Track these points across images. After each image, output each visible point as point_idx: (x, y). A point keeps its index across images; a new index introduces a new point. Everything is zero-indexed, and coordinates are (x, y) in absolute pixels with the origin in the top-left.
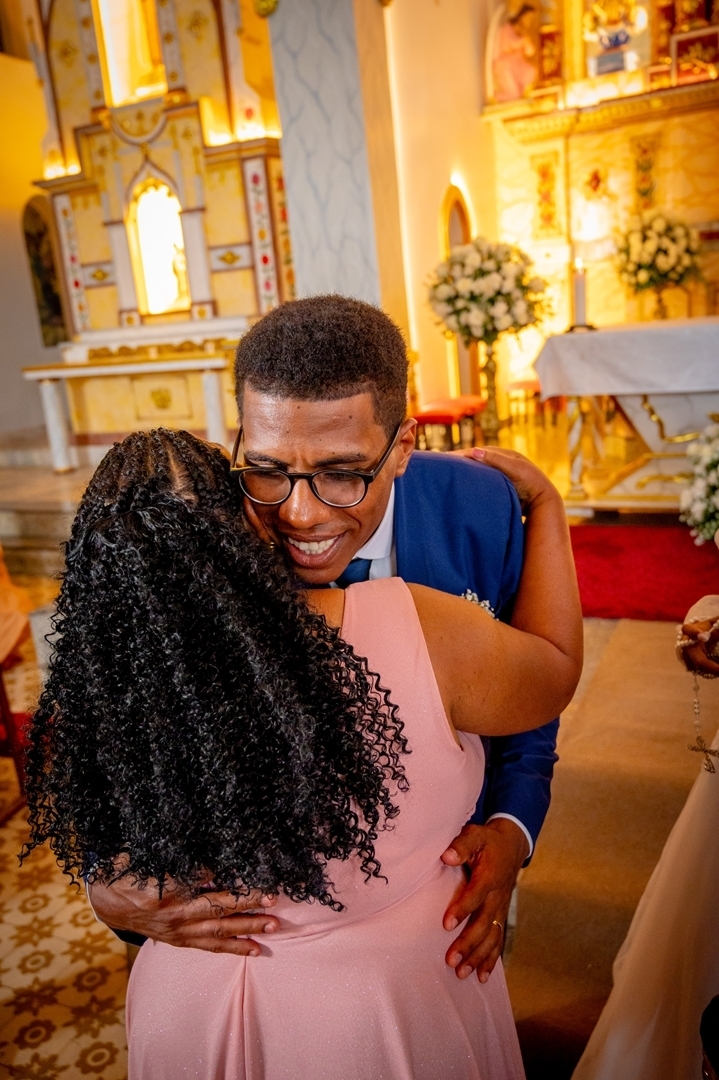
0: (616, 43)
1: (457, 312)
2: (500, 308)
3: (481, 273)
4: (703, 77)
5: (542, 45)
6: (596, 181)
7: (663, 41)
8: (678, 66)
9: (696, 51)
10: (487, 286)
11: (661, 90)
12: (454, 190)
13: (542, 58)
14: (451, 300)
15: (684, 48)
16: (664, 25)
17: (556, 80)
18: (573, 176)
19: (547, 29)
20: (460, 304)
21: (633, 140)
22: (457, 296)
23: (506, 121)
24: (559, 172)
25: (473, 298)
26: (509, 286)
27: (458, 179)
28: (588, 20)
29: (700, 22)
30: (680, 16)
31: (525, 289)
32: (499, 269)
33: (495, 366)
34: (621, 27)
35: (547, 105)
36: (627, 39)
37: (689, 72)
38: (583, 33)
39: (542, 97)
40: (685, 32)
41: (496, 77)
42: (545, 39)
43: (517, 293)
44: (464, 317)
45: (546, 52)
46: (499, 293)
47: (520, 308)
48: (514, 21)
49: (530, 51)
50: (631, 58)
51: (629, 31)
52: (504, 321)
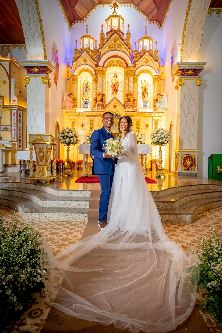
0: (86, 103)
1: (64, 139)
2: (72, 139)
3: (68, 133)
4: (101, 111)
5: (73, 101)
6: (82, 125)
7: (95, 104)
8: (97, 108)
9: (100, 106)
10: (70, 135)
11: (94, 112)
12: (57, 121)
13: (73, 103)
14: (63, 137)
15: (98, 106)
16: (95, 102)
17: (76, 107)
18: (78, 124)
19: (74, 98)
20: (65, 137)
21: (89, 119)
22: (64, 136)
23: (66, 112)
24: (76, 123)
25: (67, 136)
26: (73, 135)
27: (58, 120)
28: (81, 98)
29: (101, 102)
30: (97, 100)
31: (76, 137)
32: (72, 132)
33: (69, 150)
34: (87, 100)
35: (74, 111)
36: (88, 103)
37: (99, 110)
38: (80, 100)
39: (73, 109)
40: (98, 103)
41: (65, 104)
42: (74, 100)
43: (74, 137)
44: (65, 140)
45: (74, 102)
46: (72, 136)
47: (75, 139)
48: (69, 95)
49: (71, 101)
50: (89, 106)
51: (88, 101)
52: (72, 142)
